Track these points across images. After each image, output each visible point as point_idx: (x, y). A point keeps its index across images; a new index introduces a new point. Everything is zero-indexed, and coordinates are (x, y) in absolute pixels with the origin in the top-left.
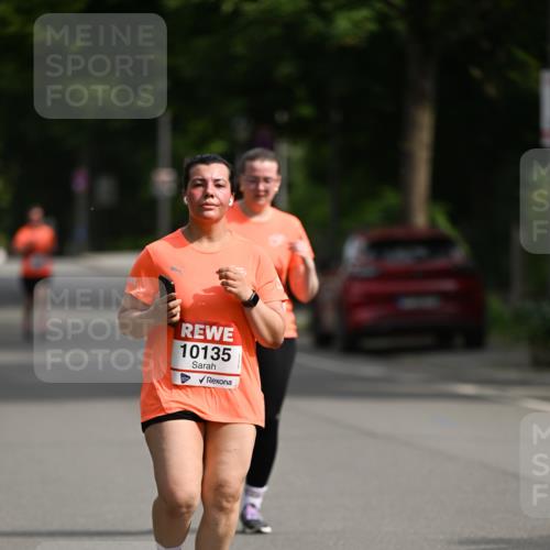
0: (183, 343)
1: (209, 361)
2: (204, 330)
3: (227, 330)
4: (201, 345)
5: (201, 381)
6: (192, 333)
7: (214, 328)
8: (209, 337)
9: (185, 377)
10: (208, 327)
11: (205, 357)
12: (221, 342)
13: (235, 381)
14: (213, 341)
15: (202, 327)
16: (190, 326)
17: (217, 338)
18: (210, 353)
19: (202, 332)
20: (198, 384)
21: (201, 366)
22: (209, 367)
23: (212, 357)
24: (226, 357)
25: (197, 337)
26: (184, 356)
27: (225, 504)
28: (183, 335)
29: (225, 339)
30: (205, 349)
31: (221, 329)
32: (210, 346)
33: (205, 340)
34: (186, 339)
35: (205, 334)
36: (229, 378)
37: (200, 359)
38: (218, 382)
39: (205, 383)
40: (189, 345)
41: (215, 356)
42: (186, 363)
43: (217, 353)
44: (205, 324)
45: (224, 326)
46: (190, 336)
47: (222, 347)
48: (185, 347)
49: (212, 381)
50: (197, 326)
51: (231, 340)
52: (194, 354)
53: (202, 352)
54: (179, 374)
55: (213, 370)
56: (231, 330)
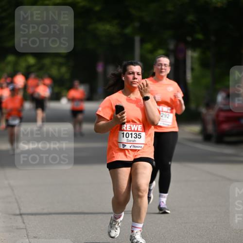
0: (123, 132)
1: (133, 139)
2: (131, 126)
3: (140, 126)
4: (130, 133)
6: (126, 128)
7: (134, 126)
8: (133, 129)
9: (124, 146)
10: (132, 125)
11: (132, 137)
12: (137, 131)
13: (143, 146)
14: (134, 131)
16: (125, 125)
17: (136, 129)
18: (133, 136)
20: (129, 148)
21: (130, 141)
22: (133, 141)
24: (139, 137)
25: (128, 129)
26: (123, 137)
27: (140, 194)
28: (123, 129)
29: (139, 130)
30: (132, 134)
31: (137, 126)
32: (133, 133)
33: (131, 131)
35: (131, 128)
36: (140, 145)
37: (130, 138)
38: (137, 147)
39: (132, 148)
40: (125, 133)
42: (124, 140)
43: (136, 136)
46: (125, 129)
47: (138, 133)
48: (123, 133)
49: (135, 147)
51: (141, 130)
52: (127, 136)
53: (130, 135)
54: (122, 144)
55: (135, 142)
56: (141, 126)
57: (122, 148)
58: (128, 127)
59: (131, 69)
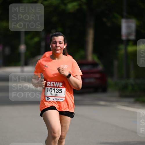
0: (47, 88)
1: (55, 93)
2: (54, 83)
4: (53, 88)
5: (53, 99)
6: (50, 85)
7: (57, 83)
8: (55, 86)
9: (48, 98)
10: (55, 83)
12: (59, 87)
13: (64, 99)
15: (53, 83)
16: (49, 82)
17: (58, 86)
19: (53, 84)
20: (52, 100)
21: (53, 95)
22: (56, 95)
23: (56, 92)
24: (60, 92)
25: (51, 86)
26: (48, 92)
28: (47, 85)
30: (54, 89)
31: (59, 83)
32: (56, 89)
34: (48, 86)
35: (54, 85)
37: (53, 93)
38: (58, 99)
39: (54, 100)
40: (49, 88)
41: (57, 92)
42: (49, 94)
43: (58, 91)
44: (54, 82)
45: (59, 82)
46: (49, 86)
47: (59, 89)
48: (48, 89)
50: (51, 83)
51: (62, 86)
52: (51, 91)
53: (53, 90)
54: (46, 97)
55: (57, 96)
56: (62, 83)
57: (47, 100)
58: (51, 84)
59: (54, 39)
